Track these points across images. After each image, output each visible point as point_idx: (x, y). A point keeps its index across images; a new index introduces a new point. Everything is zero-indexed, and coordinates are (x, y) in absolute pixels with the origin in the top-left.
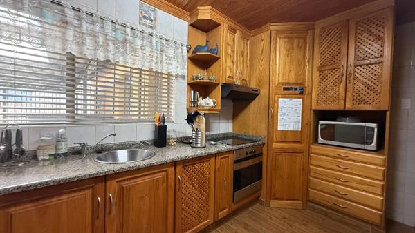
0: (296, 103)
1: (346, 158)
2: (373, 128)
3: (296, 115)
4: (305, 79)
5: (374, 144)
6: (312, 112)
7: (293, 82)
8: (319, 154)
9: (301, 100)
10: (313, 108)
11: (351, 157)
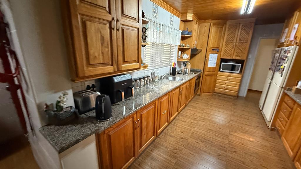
0: (216, 55)
1: (230, 76)
2: (240, 65)
3: (215, 60)
4: (219, 46)
5: (239, 71)
6: (220, 59)
7: (216, 47)
8: (220, 75)
9: (217, 54)
10: (221, 58)
11: (232, 76)
